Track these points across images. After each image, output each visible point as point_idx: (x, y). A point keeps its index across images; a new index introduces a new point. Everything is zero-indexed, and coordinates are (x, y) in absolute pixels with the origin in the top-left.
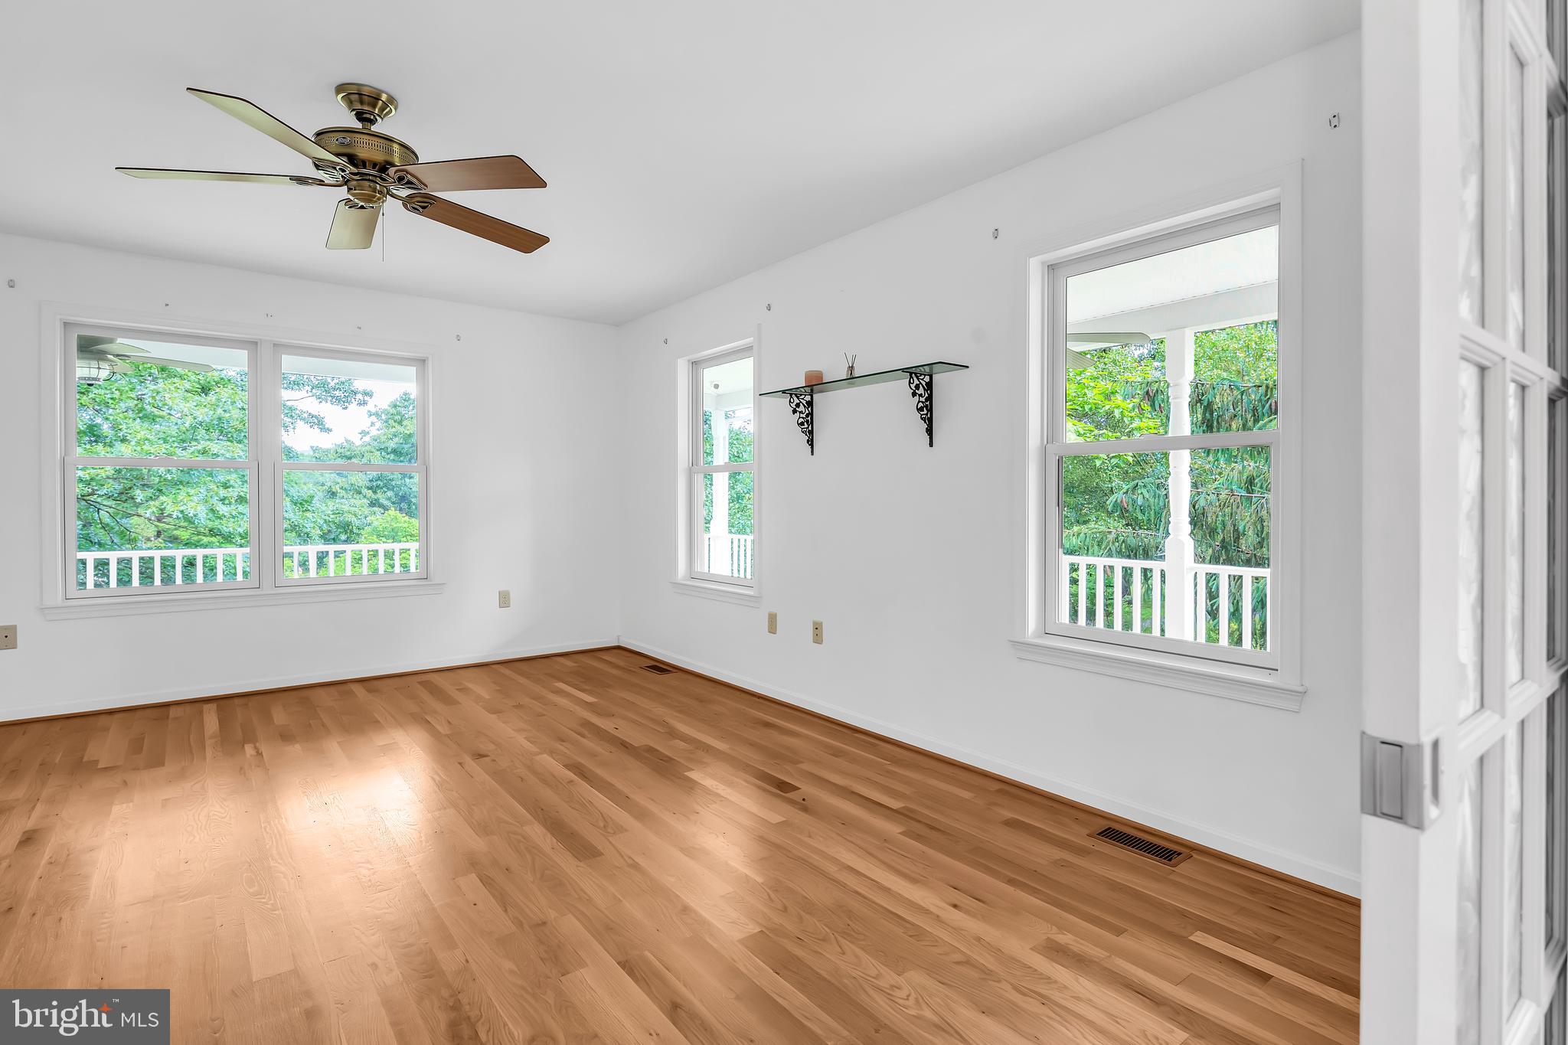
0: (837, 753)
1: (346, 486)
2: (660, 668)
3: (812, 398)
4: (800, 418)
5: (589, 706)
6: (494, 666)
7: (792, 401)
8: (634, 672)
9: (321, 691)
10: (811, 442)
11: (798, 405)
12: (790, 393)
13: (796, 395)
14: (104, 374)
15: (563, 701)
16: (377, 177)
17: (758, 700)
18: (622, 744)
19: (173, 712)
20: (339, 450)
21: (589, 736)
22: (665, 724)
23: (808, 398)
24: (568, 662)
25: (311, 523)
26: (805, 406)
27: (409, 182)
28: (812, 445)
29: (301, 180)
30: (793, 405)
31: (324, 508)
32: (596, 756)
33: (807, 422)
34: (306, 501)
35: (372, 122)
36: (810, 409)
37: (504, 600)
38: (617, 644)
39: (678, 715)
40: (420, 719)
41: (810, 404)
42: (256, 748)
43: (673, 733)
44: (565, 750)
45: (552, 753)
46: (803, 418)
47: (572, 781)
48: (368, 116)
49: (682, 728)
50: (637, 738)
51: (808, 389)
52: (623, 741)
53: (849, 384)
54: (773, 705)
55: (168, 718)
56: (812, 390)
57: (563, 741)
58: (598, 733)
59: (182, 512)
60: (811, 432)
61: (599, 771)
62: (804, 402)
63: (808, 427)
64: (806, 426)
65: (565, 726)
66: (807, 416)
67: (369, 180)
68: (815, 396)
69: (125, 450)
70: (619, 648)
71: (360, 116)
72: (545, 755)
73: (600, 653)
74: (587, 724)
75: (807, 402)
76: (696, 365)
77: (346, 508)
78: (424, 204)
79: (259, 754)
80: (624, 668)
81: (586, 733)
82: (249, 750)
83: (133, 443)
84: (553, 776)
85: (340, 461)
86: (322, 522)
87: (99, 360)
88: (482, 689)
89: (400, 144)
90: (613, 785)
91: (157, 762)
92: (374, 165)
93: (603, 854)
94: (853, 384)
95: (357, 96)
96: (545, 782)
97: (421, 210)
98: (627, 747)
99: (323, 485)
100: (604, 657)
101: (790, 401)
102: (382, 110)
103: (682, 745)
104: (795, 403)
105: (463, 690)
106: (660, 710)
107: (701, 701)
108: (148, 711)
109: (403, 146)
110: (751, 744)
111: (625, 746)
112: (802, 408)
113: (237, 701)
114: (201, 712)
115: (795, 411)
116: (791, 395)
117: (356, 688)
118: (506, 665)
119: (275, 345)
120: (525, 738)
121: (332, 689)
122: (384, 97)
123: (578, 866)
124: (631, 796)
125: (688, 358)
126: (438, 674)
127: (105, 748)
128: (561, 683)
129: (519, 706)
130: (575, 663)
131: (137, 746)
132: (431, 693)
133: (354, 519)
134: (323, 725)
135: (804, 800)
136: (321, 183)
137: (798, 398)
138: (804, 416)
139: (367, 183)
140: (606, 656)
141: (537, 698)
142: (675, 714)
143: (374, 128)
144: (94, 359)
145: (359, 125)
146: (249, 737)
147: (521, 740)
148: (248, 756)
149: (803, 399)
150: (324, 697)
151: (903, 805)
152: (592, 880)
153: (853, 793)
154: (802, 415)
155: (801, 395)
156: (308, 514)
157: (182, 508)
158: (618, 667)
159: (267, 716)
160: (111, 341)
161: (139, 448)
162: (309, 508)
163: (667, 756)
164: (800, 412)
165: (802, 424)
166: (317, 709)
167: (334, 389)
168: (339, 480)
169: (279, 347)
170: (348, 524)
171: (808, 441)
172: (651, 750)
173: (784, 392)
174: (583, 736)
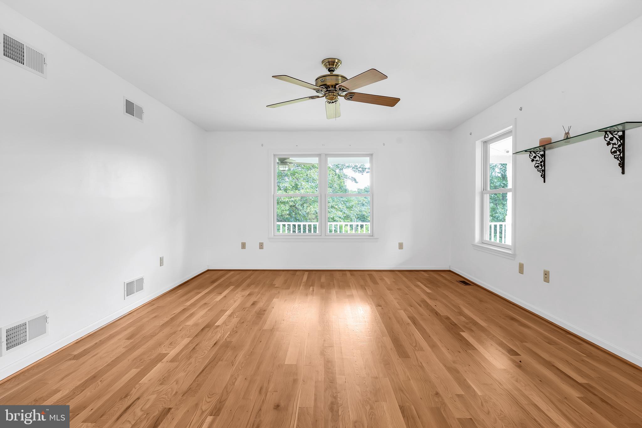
0: (550, 342)
1: (367, 202)
2: (466, 282)
3: (544, 153)
4: (536, 163)
5: (428, 294)
6: (396, 272)
7: (531, 155)
8: (453, 283)
9: (338, 273)
10: (544, 176)
11: (535, 157)
12: (530, 151)
13: (534, 152)
14: (287, 169)
15: (417, 290)
16: (333, 90)
17: (513, 306)
18: (435, 313)
19: (298, 273)
20: (365, 189)
21: (423, 307)
22: (459, 308)
23: (542, 153)
24: (426, 275)
25: (353, 214)
26: (539, 157)
27: (343, 89)
28: (544, 178)
29: (312, 98)
30: (532, 157)
31: (356, 210)
32: (422, 316)
33: (541, 165)
34: (351, 207)
35: (333, 71)
36: (543, 159)
37: (401, 246)
38: (448, 269)
39: (467, 305)
40: (363, 287)
41: (544, 156)
42: (313, 288)
43: (461, 313)
44: (411, 311)
45: (405, 310)
46: (538, 163)
47: (409, 324)
48: (331, 69)
49: (466, 311)
50: (443, 311)
51: (542, 148)
52: (437, 312)
53: (566, 142)
54: (521, 310)
55: (295, 275)
56: (545, 148)
57: (411, 306)
58: (427, 306)
59: (315, 211)
60: (544, 171)
61: (422, 323)
62: (539, 155)
63: (542, 168)
64: (540, 167)
65: (414, 301)
66: (541, 162)
67: (331, 92)
68: (546, 152)
69: (302, 191)
70: (450, 271)
71: (329, 70)
72: (402, 311)
73: (441, 272)
74: (424, 301)
75: (541, 155)
76: (486, 143)
77: (363, 209)
78: (351, 96)
79: (313, 290)
80: (449, 280)
81: (422, 305)
82: (311, 289)
83: (304, 189)
84: (402, 319)
85: (366, 193)
86: (356, 214)
87: (285, 165)
88: (388, 280)
89: (341, 77)
90: (426, 330)
91: (288, 288)
92: (332, 86)
93: (410, 358)
94: (569, 142)
95: (328, 63)
96: (398, 322)
97: (350, 98)
98: (437, 315)
99: (360, 201)
100: (441, 274)
101: (530, 155)
102: (336, 65)
103: (463, 319)
104: (533, 156)
105: (382, 279)
106: (459, 301)
107: (481, 301)
108: (292, 272)
109: (342, 77)
110: (500, 327)
111: (437, 314)
112: (537, 158)
113: (314, 272)
114: (304, 274)
115: (533, 160)
116: (530, 152)
117: (348, 273)
118: (400, 272)
119: (326, 155)
120: (397, 302)
121: (341, 272)
122: (336, 61)
123: (398, 359)
124: (432, 336)
125: (481, 140)
126: (375, 272)
127: (278, 282)
128: (419, 283)
129: (399, 289)
130: (429, 275)
131: (285, 282)
132: (371, 279)
133: (366, 213)
134: (334, 284)
135: (520, 361)
136: (318, 97)
137: (535, 153)
138: (539, 162)
139: (331, 93)
140: (443, 274)
141: (408, 287)
142: (466, 305)
143: (334, 73)
144: (284, 165)
145: (329, 73)
146: (313, 285)
147: (395, 303)
148: (310, 290)
149: (538, 154)
150: (337, 275)
151: (587, 382)
152: (402, 367)
153: (554, 366)
154: (537, 162)
155: (537, 152)
156: (352, 212)
157: (315, 210)
158: (446, 279)
159: (320, 278)
160: (288, 158)
161: (305, 191)
162: (352, 209)
163: (454, 322)
164: (536, 161)
165: (538, 167)
166: (334, 278)
167: (360, 168)
168: (365, 200)
169: (327, 155)
170: (364, 215)
171: (541, 176)
172: (448, 318)
173: (526, 151)
174: (420, 306)
